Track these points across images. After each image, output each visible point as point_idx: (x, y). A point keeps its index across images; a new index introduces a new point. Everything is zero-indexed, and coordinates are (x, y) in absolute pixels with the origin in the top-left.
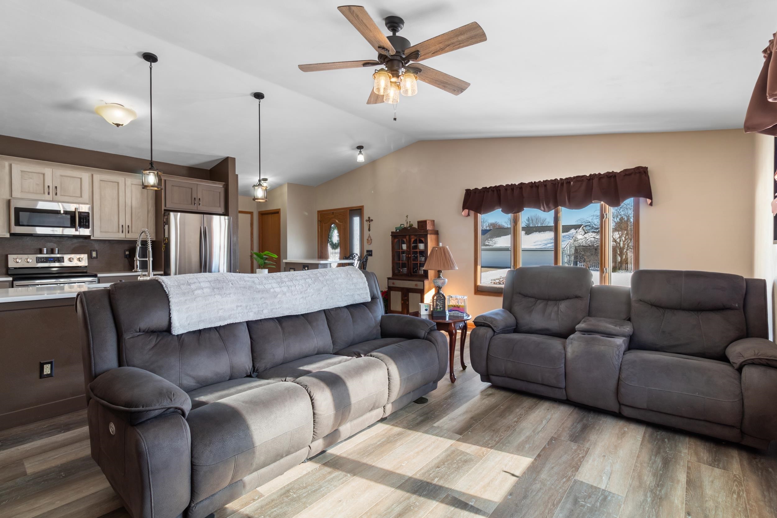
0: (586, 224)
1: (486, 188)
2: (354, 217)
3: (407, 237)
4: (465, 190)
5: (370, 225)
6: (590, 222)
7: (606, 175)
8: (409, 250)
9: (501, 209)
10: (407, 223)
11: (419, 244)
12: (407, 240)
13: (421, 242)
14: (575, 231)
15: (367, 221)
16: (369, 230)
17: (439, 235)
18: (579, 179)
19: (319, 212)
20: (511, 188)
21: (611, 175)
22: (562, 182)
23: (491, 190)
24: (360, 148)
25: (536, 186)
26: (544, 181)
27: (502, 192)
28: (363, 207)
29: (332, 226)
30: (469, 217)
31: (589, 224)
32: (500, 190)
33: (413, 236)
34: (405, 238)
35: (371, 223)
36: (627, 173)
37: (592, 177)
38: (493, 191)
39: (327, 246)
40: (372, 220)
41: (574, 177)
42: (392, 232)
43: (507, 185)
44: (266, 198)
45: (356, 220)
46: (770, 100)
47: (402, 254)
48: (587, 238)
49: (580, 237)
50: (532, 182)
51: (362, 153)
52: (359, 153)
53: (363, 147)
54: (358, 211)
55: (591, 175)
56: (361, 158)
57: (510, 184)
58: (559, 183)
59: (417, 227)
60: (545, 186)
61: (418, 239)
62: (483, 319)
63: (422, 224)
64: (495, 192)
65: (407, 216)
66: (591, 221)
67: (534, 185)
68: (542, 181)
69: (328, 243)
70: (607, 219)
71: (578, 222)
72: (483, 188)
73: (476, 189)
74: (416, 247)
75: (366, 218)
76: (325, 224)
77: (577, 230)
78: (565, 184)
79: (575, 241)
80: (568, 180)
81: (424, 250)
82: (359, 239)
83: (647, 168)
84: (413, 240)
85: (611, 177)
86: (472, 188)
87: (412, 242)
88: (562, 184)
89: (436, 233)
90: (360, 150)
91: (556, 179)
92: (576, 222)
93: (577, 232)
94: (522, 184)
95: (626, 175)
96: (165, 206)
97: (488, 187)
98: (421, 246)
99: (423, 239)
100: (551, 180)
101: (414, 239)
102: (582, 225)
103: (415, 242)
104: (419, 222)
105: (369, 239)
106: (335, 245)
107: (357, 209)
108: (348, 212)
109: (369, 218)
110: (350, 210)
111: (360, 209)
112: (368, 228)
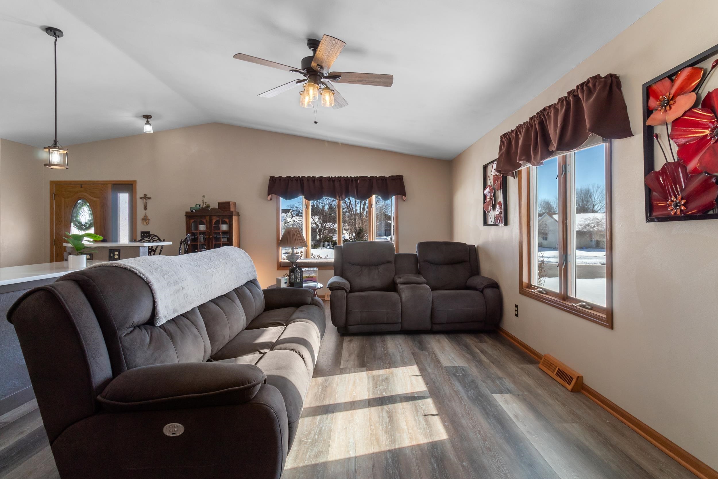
0: (295, 209)
1: (290, 177)
2: (120, 193)
3: (208, 218)
4: (270, 177)
5: (146, 203)
6: (297, 208)
7: (381, 178)
8: (209, 231)
9: (303, 196)
10: (203, 204)
11: (222, 225)
12: (206, 221)
13: (224, 223)
14: (285, 215)
15: (141, 198)
16: (145, 209)
17: (240, 217)
18: (363, 178)
19: (52, 182)
20: (313, 179)
21: (383, 178)
22: (352, 179)
23: (295, 179)
24: (147, 117)
25: (332, 180)
26: (338, 177)
27: (305, 182)
28: (135, 182)
29: (79, 201)
30: (271, 201)
31: (297, 209)
32: (303, 180)
33: (214, 217)
34: (205, 218)
35: (148, 201)
36: (392, 178)
37: (372, 178)
38: (297, 180)
39: (68, 226)
40: (150, 198)
41: (360, 177)
42: (186, 212)
43: (309, 177)
44: (67, 165)
45: (124, 198)
46: (518, 162)
47: (199, 235)
48: (295, 221)
49: (289, 220)
50: (330, 177)
51: (150, 123)
52: (146, 122)
53: (151, 116)
54: (130, 186)
55: (371, 177)
56: (148, 129)
57: (311, 176)
58: (349, 180)
59: (218, 208)
60: (340, 181)
61: (221, 220)
62: (337, 284)
63: (225, 206)
64: (299, 181)
65: (204, 196)
66: (298, 206)
67: (331, 179)
68: (337, 177)
69: (71, 223)
70: (374, 208)
71: (288, 207)
72: (287, 177)
73: (280, 177)
74: (218, 228)
75: (140, 193)
76: (64, 198)
77: (287, 214)
78: (354, 181)
79: (285, 223)
80: (356, 179)
81: (228, 231)
82: (128, 218)
83: (403, 176)
84: (214, 221)
85: (383, 179)
86: (277, 175)
87: (213, 224)
88: (352, 181)
89: (238, 215)
90: (148, 120)
91: (347, 177)
92: (286, 207)
93: (287, 215)
94: (321, 177)
95: (392, 179)
97: (292, 177)
98: (224, 227)
99: (227, 220)
100: (344, 177)
101: (216, 220)
102: (290, 210)
103: (218, 223)
104: (220, 204)
105: (146, 219)
106: (84, 225)
107: (125, 183)
108: (110, 186)
109: (145, 195)
110: (114, 184)
111: (130, 183)
112: (143, 207)
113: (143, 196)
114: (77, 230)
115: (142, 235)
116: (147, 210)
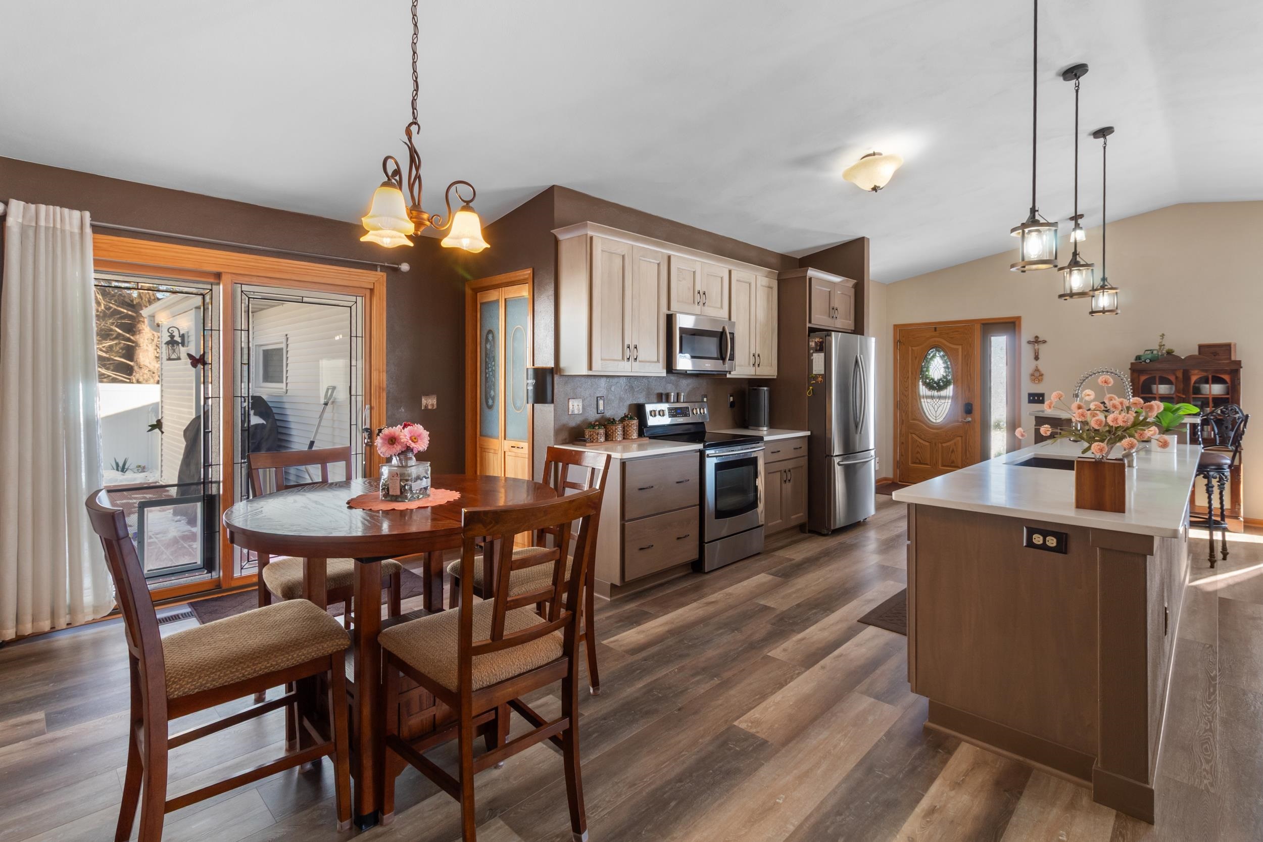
2: (992, 336)
3: (1178, 373)
5: (1038, 349)
8: (1184, 396)
10: (1162, 348)
12: (1177, 378)
15: (1029, 342)
16: (1037, 358)
19: (896, 327)
28: (1019, 318)
29: (930, 351)
33: (1194, 371)
34: (1172, 373)
35: (1042, 348)
39: (915, 386)
40: (1045, 342)
42: (1133, 364)
45: (999, 344)
51: (1081, 226)
54: (1010, 325)
61: (1210, 376)
63: (1216, 350)
65: (1163, 335)
69: (919, 380)
75: (1027, 337)
76: (912, 347)
81: (1229, 396)
82: (1005, 375)
84: (1194, 378)
87: (1194, 383)
90: (1077, 222)
96: (810, 322)
98: (1221, 389)
99: (1226, 377)
101: (1197, 377)
103: (1201, 381)
104: (1201, 347)
105: (1037, 376)
106: (938, 383)
107: (1001, 321)
108: (978, 327)
109: (1037, 337)
110: (983, 324)
111: (1012, 320)
112: (1032, 356)
113: (1032, 340)
114: (927, 390)
115: (1031, 398)
116: (1038, 361)
